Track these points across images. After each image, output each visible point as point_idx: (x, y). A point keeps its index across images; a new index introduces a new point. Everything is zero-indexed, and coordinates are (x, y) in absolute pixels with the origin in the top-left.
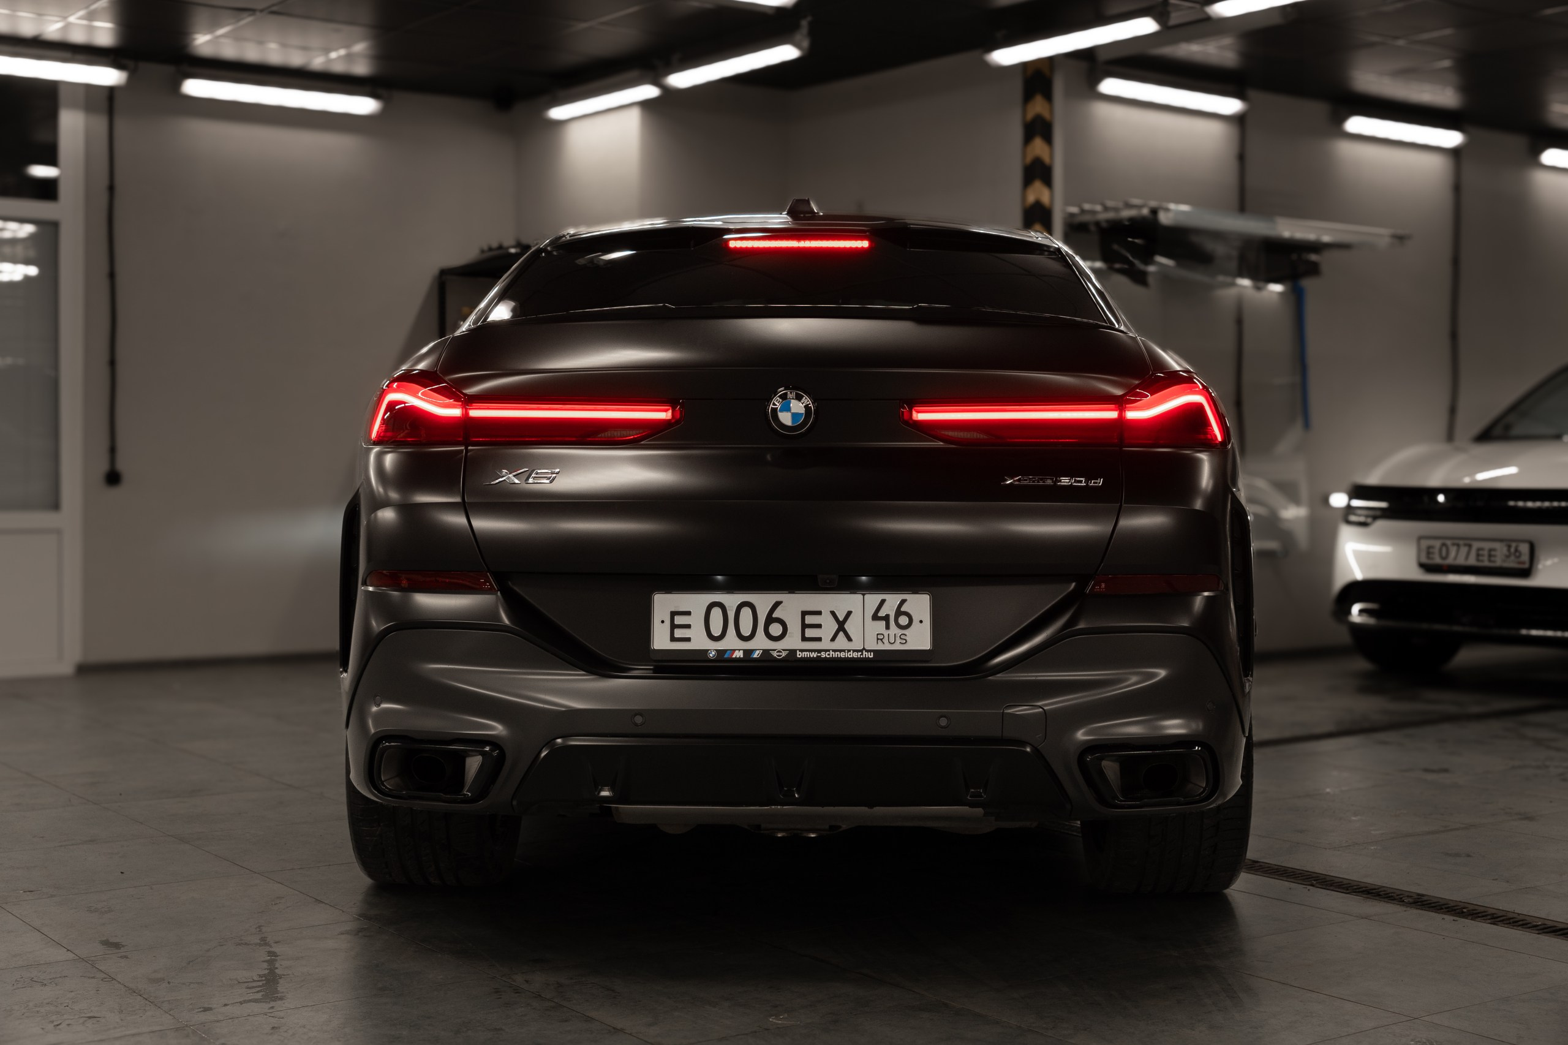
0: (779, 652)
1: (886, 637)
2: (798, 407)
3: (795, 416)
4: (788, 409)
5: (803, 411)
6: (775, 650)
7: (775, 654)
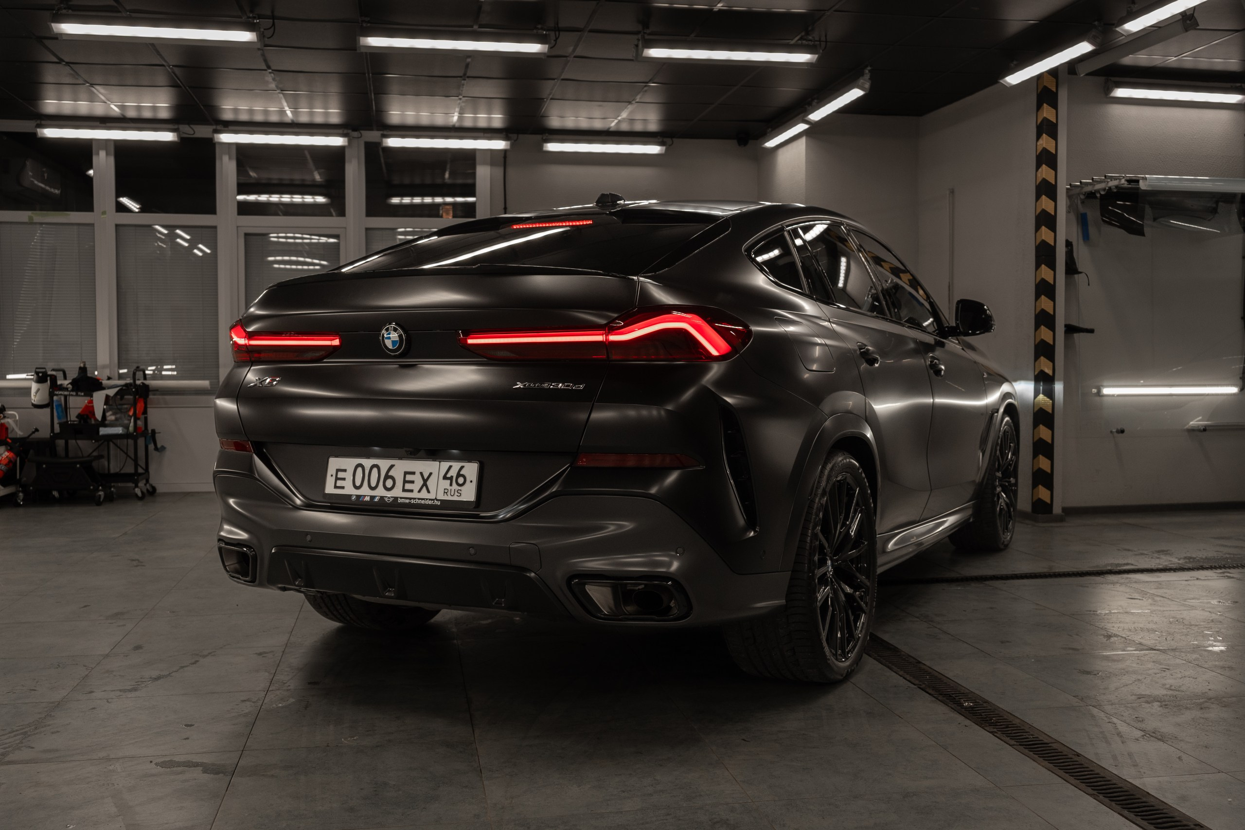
0: (389, 498)
1: (449, 490)
2: (394, 336)
3: (394, 342)
4: (389, 338)
5: (397, 339)
6: (387, 497)
7: (386, 499)
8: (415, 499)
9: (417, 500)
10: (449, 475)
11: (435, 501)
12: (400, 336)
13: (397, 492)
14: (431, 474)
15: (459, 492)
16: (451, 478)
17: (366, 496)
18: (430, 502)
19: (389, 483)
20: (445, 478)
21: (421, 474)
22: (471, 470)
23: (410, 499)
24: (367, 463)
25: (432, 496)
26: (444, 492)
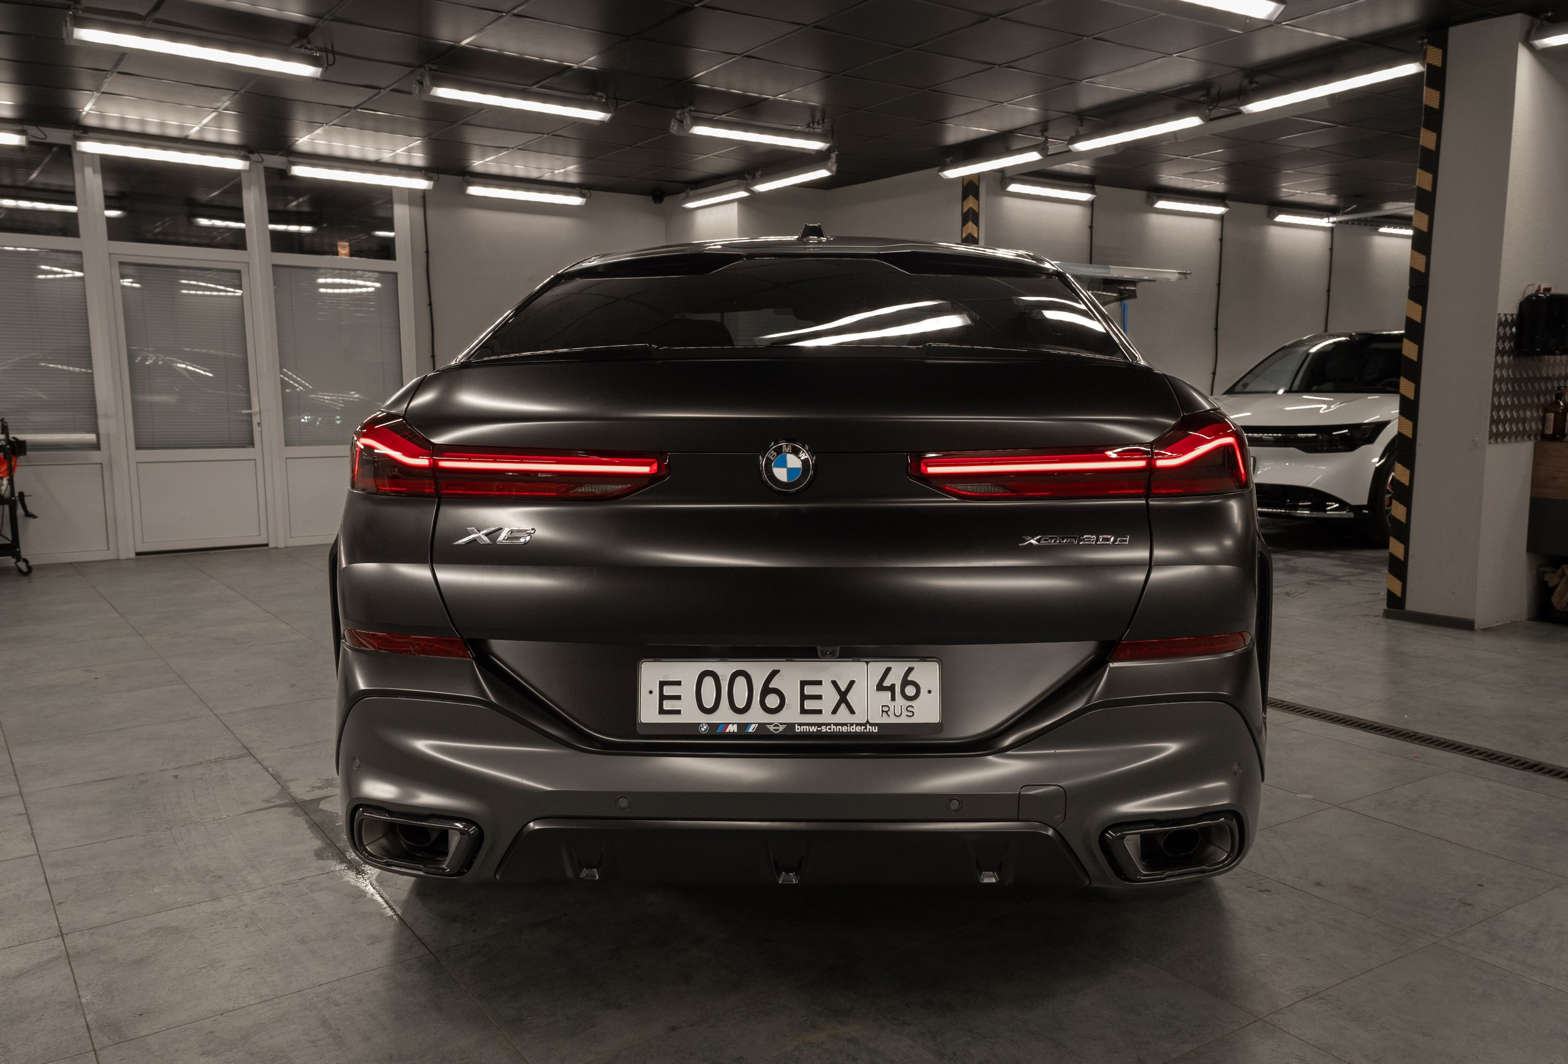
1: (892, 708)
2: (794, 462)
3: (791, 471)
4: (783, 464)
5: (800, 466)
6: (771, 724)
7: (771, 728)
8: (830, 724)
9: (833, 727)
10: (886, 683)
11: (868, 727)
12: (805, 462)
13: (791, 715)
14: (852, 683)
15: (909, 709)
16: (892, 688)
17: (728, 724)
18: (858, 729)
19: (772, 701)
20: (880, 687)
21: (834, 683)
22: (928, 675)
23: (820, 725)
24: (725, 669)
25: (859, 718)
26: (883, 711)
